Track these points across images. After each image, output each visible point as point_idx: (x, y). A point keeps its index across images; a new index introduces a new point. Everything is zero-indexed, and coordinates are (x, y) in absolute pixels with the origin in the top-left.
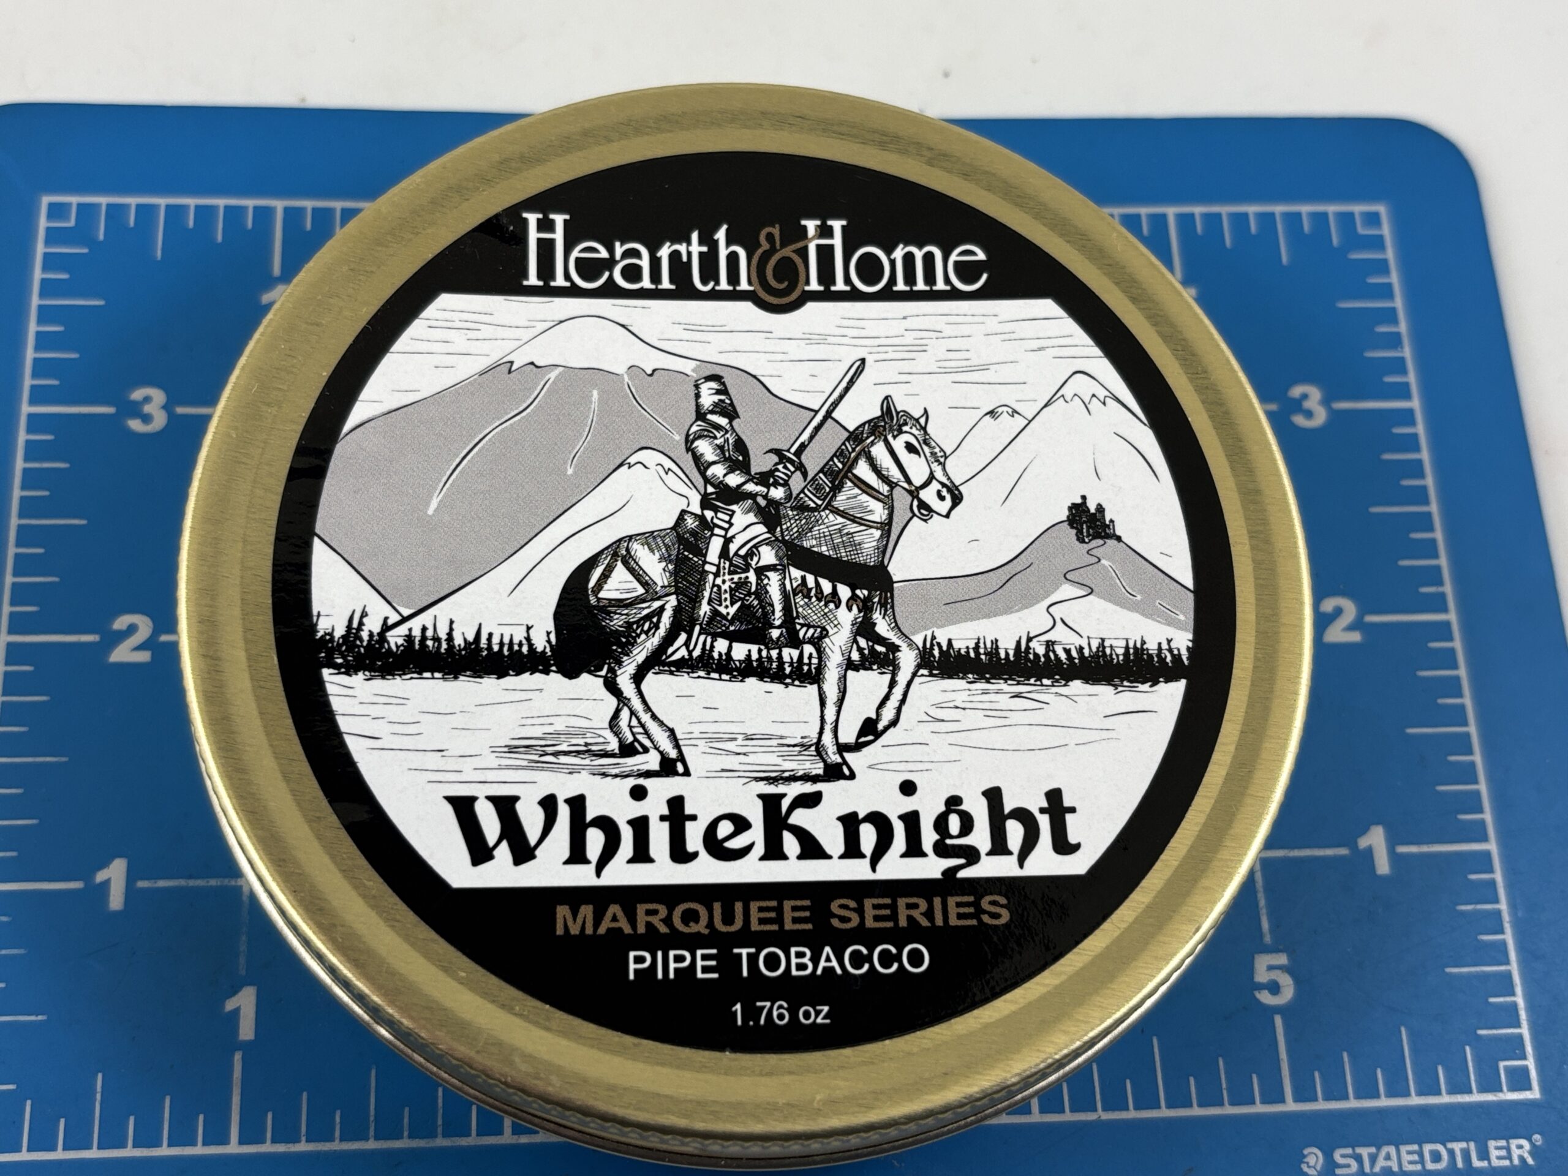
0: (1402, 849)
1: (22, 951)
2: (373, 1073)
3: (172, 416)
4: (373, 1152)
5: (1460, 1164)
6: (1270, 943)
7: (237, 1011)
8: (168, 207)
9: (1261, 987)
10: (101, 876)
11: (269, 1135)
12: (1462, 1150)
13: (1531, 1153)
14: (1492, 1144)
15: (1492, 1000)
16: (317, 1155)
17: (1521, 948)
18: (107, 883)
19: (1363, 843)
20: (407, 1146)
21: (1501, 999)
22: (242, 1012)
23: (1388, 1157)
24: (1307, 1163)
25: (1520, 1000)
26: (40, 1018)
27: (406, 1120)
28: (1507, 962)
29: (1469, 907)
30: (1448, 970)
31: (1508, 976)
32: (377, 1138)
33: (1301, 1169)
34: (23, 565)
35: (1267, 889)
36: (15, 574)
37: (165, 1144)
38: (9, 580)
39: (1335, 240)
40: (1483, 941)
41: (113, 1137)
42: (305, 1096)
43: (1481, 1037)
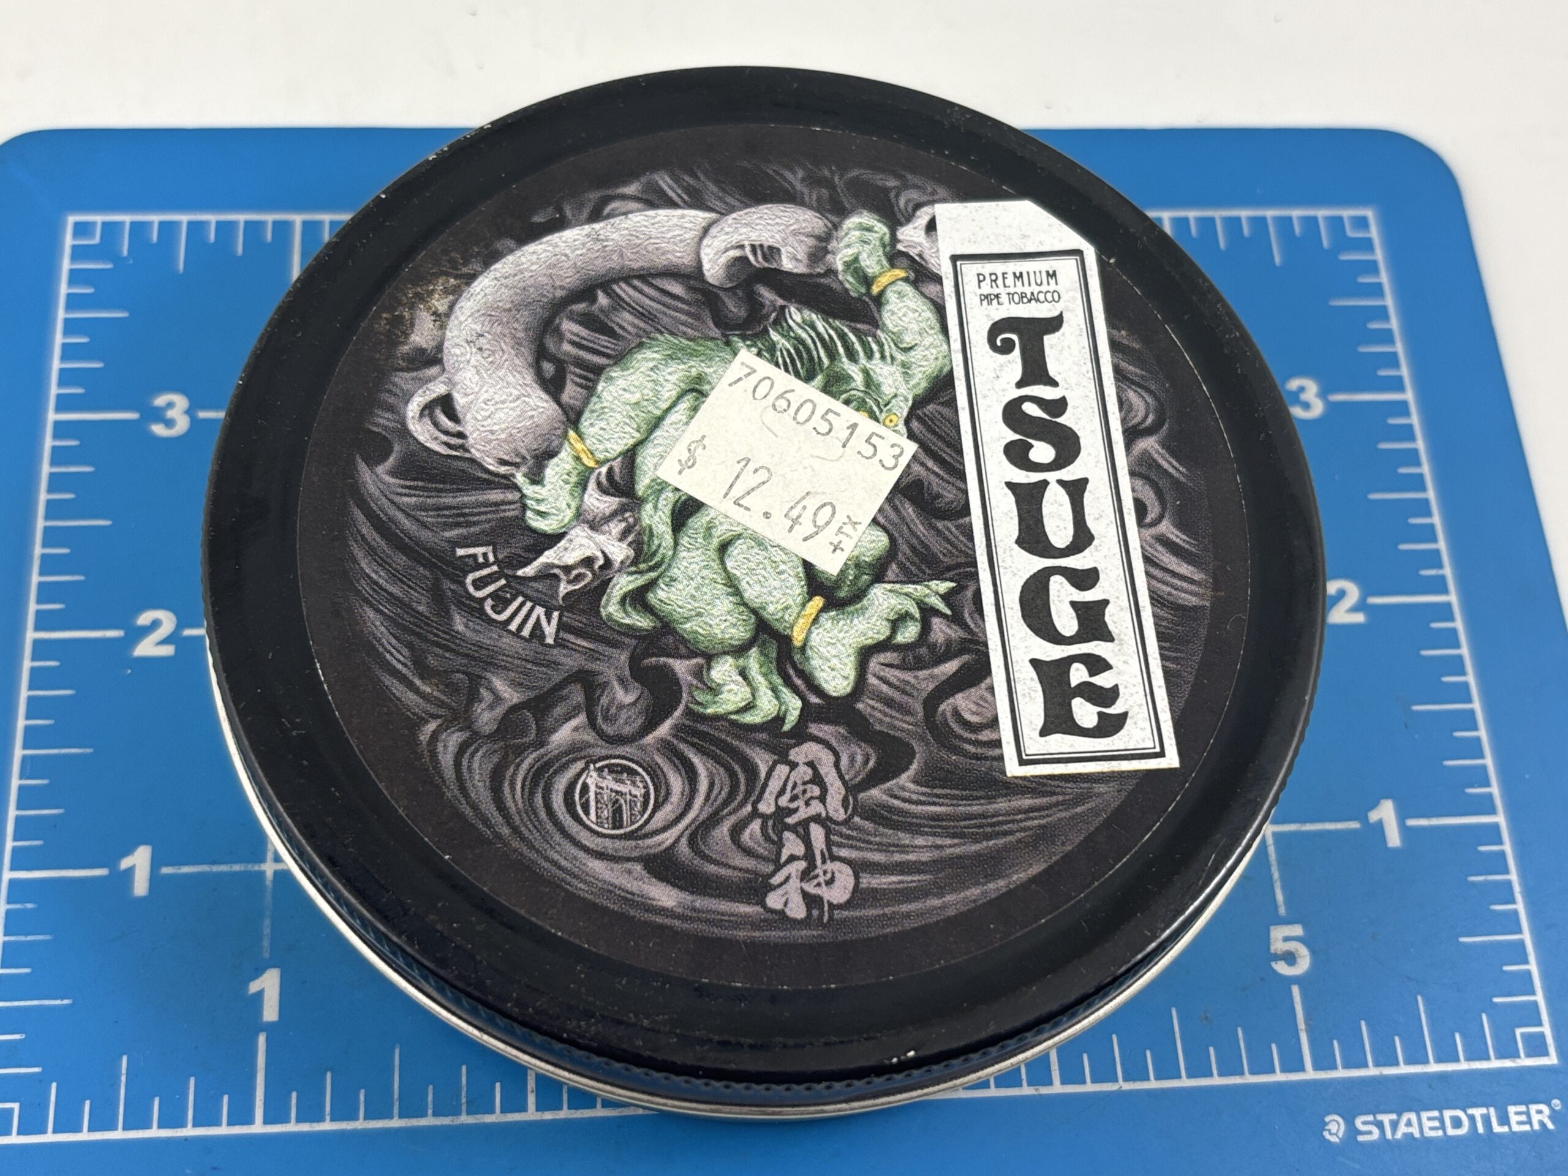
0: (1411, 822)
1: (48, 937)
2: (397, 1051)
3: (194, 421)
4: (398, 1130)
5: (1481, 1129)
6: (1284, 915)
7: (260, 994)
8: (190, 224)
9: (1277, 957)
10: (125, 863)
11: (293, 1115)
12: (1482, 1116)
13: (1550, 1117)
14: (1512, 1109)
15: (1506, 968)
16: (342, 1134)
17: (1532, 916)
18: (131, 870)
19: (1374, 816)
20: (431, 1124)
21: (1515, 968)
22: (266, 994)
23: (1409, 1124)
24: (1329, 1131)
25: (1533, 967)
26: (66, 1002)
27: (430, 1097)
28: (1520, 932)
29: (1480, 878)
30: (1462, 940)
31: (1522, 943)
32: (401, 1117)
33: (1324, 1137)
34: (49, 565)
35: (1282, 862)
36: (42, 573)
37: (190, 1124)
38: (35, 578)
39: (1326, 243)
40: (1495, 911)
41: (137, 1119)
42: (329, 1075)
43: (1496, 1004)
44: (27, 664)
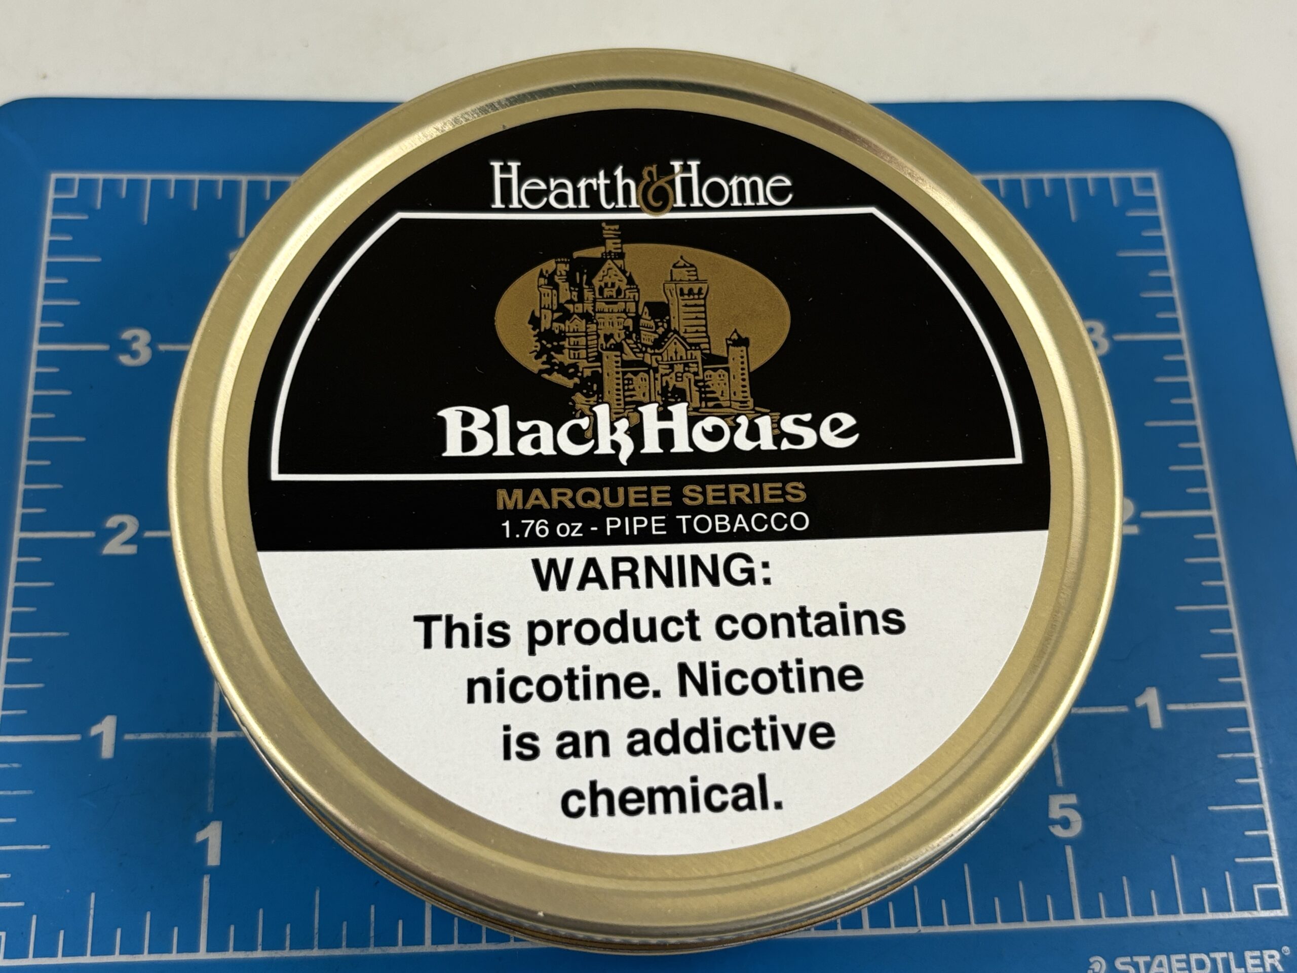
0: (1172, 707)
1: (30, 792)
2: (318, 892)
3: (155, 353)
4: (317, 959)
5: (1221, 971)
6: (1062, 785)
7: (205, 843)
8: (154, 182)
9: (1054, 822)
10: (95, 731)
11: (231, 944)
12: (1223, 959)
13: (1280, 962)
14: (1248, 954)
15: (1248, 833)
16: (270, 961)
17: (1272, 789)
18: (99, 736)
19: (1140, 702)
20: (345, 954)
21: (1255, 833)
22: (210, 842)
23: (1160, 965)
24: (1093, 969)
25: (1271, 833)
26: (44, 847)
27: (344, 932)
28: (1261, 802)
29: (1228, 756)
30: (1211, 808)
31: (1261, 813)
32: (320, 947)
34: (33, 475)
35: (1060, 741)
36: (27, 482)
37: (146, 950)
38: (21, 486)
39: (1115, 201)
40: (1239, 784)
41: (103, 947)
42: (261, 911)
43: (1237, 864)
44: (14, 560)
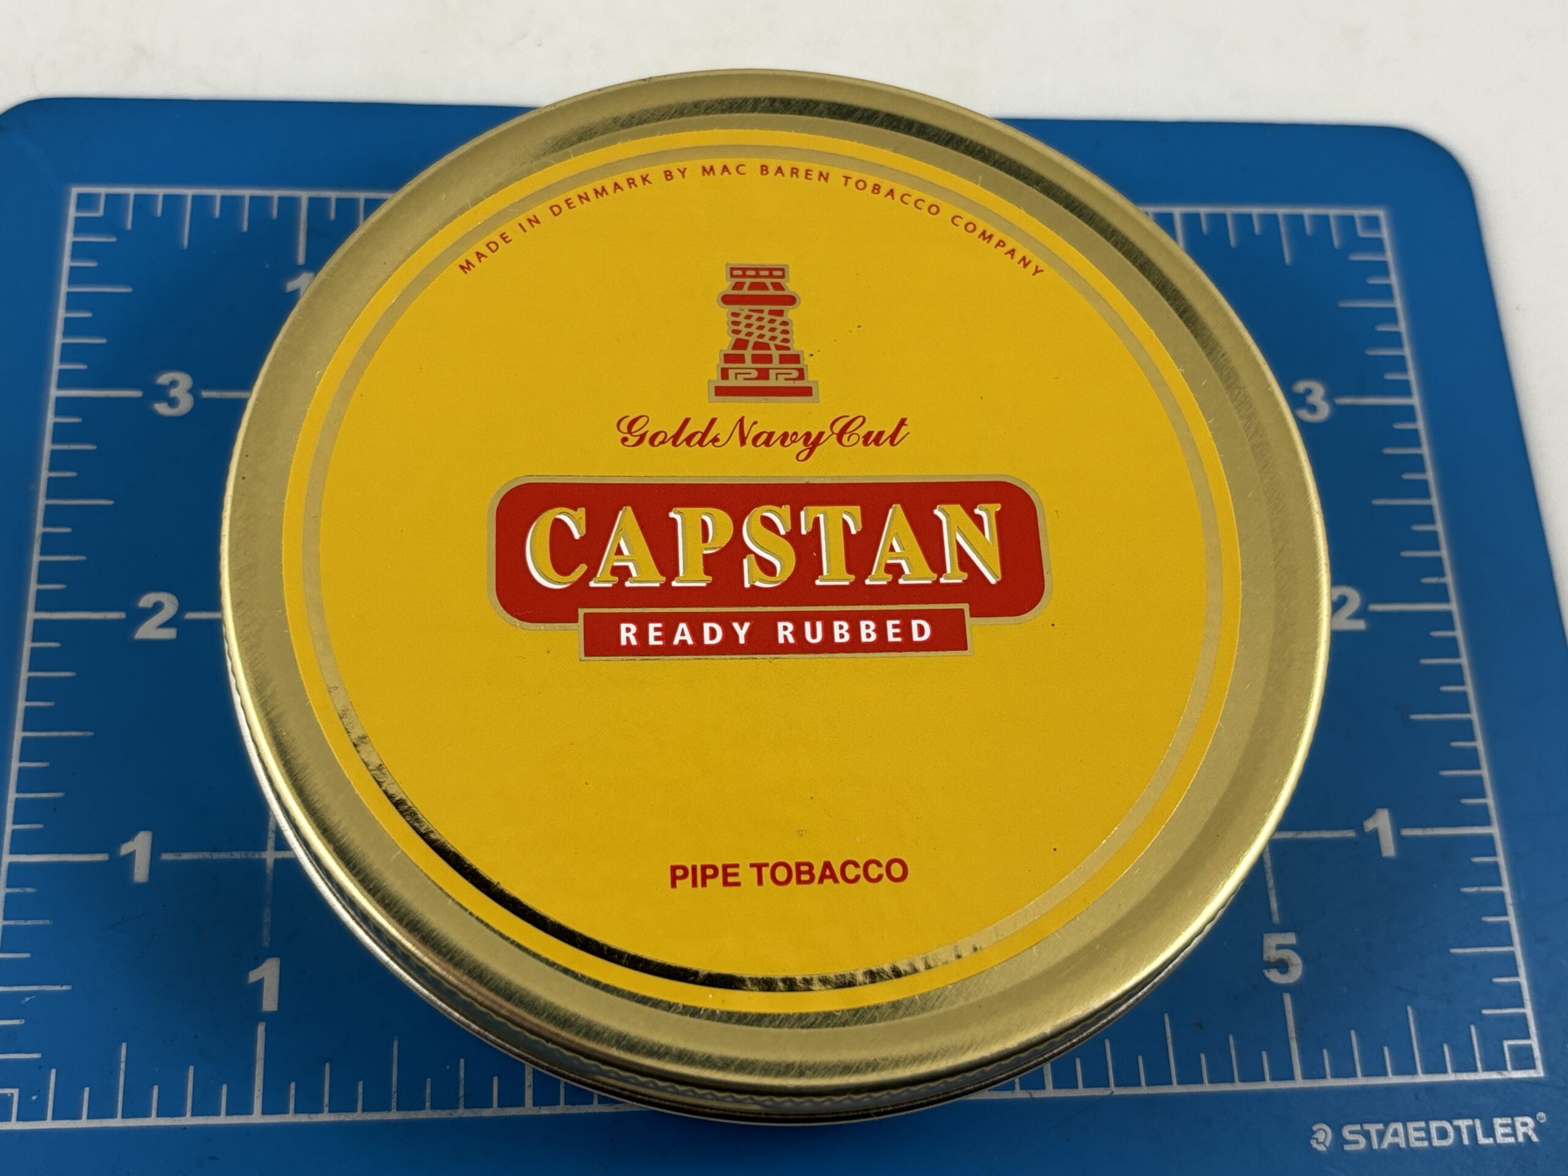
0: (1407, 832)
1: (47, 922)
2: (396, 1044)
3: (198, 401)
4: (396, 1123)
5: (1466, 1141)
6: (1278, 923)
7: (260, 983)
8: (195, 198)
9: (1270, 965)
10: (125, 849)
11: (292, 1106)
12: (1468, 1127)
13: (1535, 1130)
14: (1498, 1121)
15: (1497, 980)
16: (341, 1125)
17: (1523, 927)
18: (131, 856)
19: (1369, 825)
20: (428, 1117)
21: (1505, 980)
22: (265, 983)
23: (1395, 1134)
24: (1317, 1139)
25: (1523, 980)
26: (65, 988)
27: (428, 1091)
28: (1511, 944)
29: (1474, 890)
30: (1453, 951)
31: (1512, 956)
32: (398, 1109)
34: (50, 544)
35: (1277, 871)
36: (43, 553)
37: (189, 1113)
38: (36, 558)
39: (1336, 242)
40: (1487, 923)
41: (136, 1107)
42: (327, 1066)
43: (1484, 1015)
44: (28, 645)
